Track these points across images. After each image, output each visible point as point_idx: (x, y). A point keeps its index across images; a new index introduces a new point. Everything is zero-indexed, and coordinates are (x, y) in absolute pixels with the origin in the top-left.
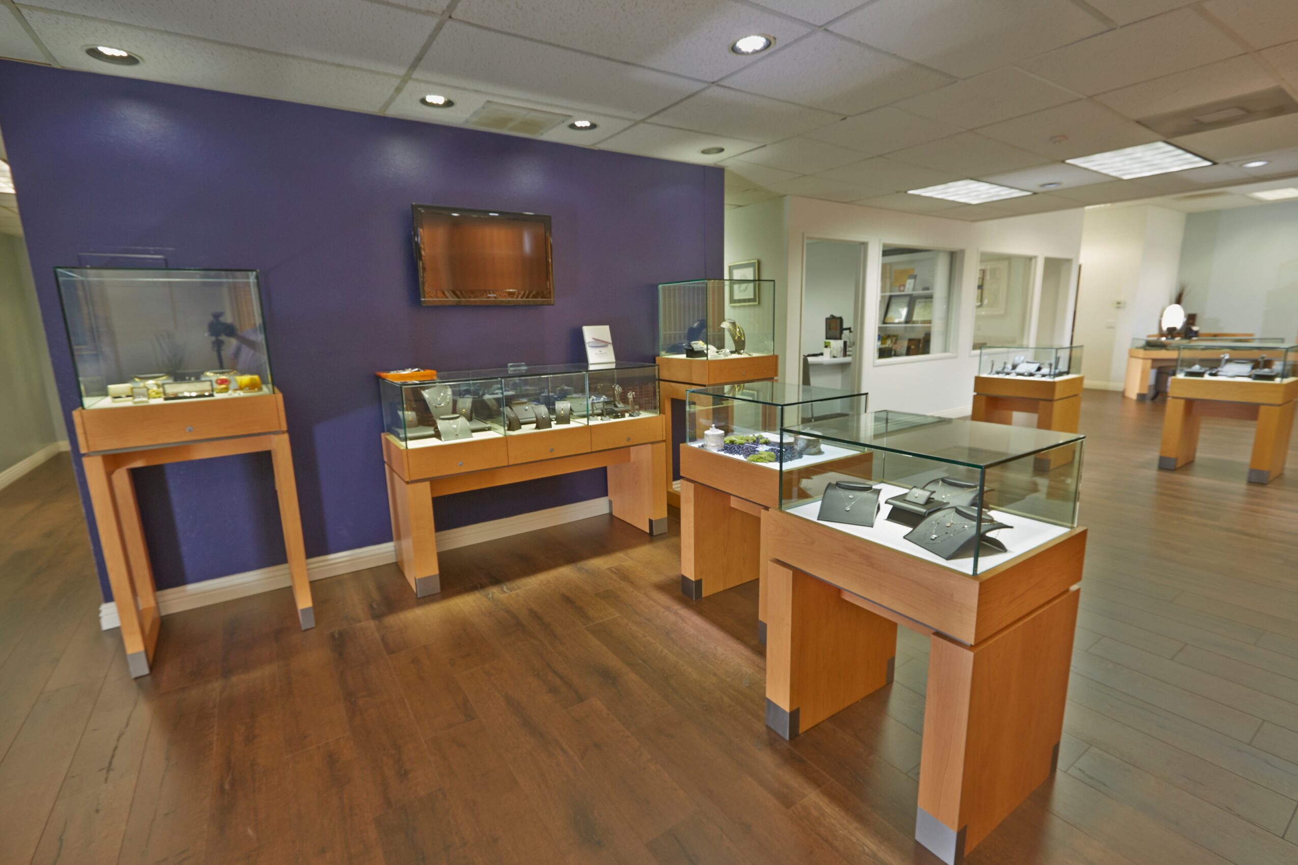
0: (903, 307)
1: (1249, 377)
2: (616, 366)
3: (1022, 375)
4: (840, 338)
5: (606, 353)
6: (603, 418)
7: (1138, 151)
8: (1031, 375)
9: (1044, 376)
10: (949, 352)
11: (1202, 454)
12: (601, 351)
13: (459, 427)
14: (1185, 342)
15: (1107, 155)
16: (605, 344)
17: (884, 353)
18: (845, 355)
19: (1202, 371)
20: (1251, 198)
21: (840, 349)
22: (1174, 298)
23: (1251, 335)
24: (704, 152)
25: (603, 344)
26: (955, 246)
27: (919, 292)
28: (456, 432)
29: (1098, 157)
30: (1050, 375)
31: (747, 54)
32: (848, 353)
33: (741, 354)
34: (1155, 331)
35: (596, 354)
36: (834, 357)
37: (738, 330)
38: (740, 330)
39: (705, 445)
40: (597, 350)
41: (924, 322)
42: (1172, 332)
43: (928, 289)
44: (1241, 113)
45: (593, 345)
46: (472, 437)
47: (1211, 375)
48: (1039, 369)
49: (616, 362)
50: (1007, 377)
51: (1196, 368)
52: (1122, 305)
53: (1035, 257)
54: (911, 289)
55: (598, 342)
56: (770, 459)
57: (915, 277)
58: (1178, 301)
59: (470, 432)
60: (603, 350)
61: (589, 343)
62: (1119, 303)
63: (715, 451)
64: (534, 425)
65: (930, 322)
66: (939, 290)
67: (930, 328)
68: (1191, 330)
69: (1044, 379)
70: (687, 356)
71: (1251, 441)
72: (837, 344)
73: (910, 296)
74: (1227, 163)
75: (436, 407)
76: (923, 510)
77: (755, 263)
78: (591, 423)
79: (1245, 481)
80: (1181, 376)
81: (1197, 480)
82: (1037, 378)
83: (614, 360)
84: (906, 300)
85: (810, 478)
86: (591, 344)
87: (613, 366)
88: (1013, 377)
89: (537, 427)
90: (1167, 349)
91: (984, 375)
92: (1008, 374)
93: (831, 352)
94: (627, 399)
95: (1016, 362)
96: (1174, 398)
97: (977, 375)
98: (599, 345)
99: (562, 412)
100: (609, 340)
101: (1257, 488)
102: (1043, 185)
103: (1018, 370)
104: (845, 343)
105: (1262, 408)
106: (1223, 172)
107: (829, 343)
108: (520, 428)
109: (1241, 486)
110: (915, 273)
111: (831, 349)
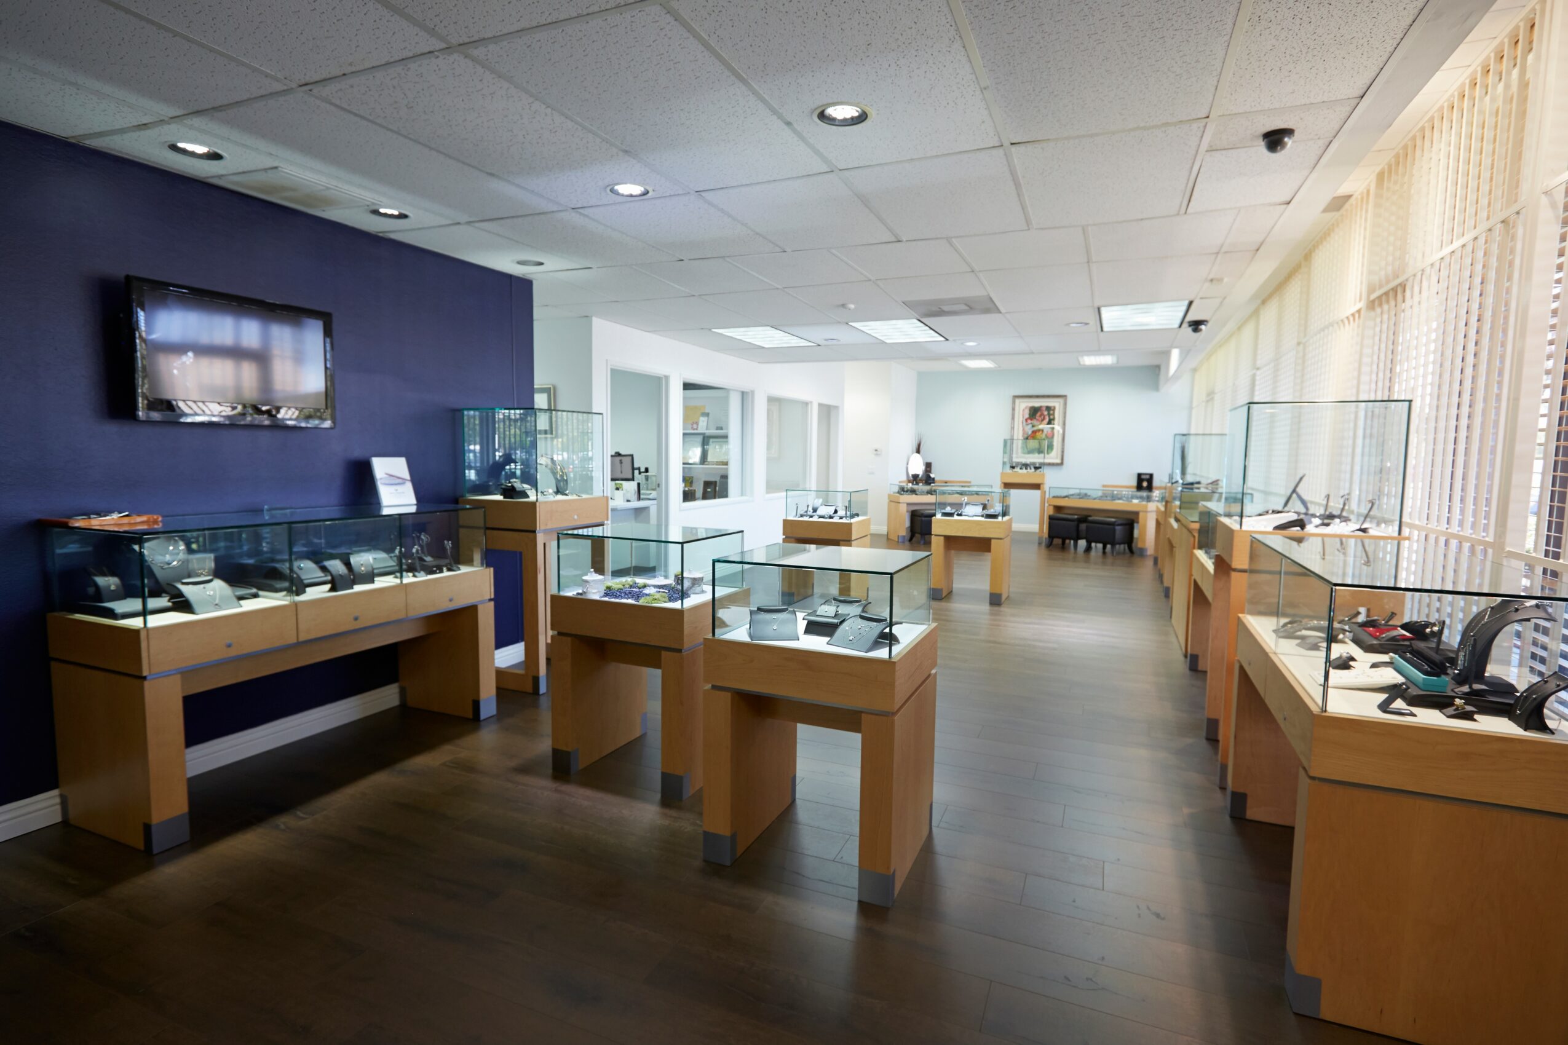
0: (697, 447)
1: (982, 516)
2: (417, 509)
3: (823, 517)
4: (633, 479)
5: (403, 493)
6: (417, 574)
7: (900, 323)
8: (831, 517)
9: (841, 518)
10: (746, 495)
11: (957, 585)
12: (397, 490)
13: (218, 593)
14: (927, 488)
15: (878, 323)
16: (402, 481)
17: (688, 496)
18: (639, 499)
19: (953, 511)
20: (962, 365)
21: (633, 492)
22: (915, 450)
23: (970, 482)
24: (519, 263)
25: (400, 481)
26: (746, 386)
27: (712, 431)
28: (215, 599)
29: (873, 324)
30: (846, 517)
31: (623, 195)
32: (642, 497)
33: (566, 495)
34: (904, 478)
35: (391, 493)
36: (628, 501)
37: (559, 467)
38: (561, 469)
39: (585, 593)
40: (393, 488)
41: (718, 463)
42: (915, 477)
43: (721, 429)
44: (967, 308)
45: (387, 482)
46: (241, 606)
47: (958, 515)
48: (836, 512)
49: (416, 505)
50: (811, 519)
51: (948, 509)
52: (879, 453)
53: (811, 402)
54: (705, 428)
55: (392, 478)
56: (663, 599)
57: (707, 415)
58: (918, 451)
59: (235, 600)
60: (400, 488)
61: (381, 479)
62: (876, 450)
63: (596, 597)
64: (328, 587)
65: (726, 464)
66: (734, 430)
67: (727, 469)
68: (930, 477)
69: (841, 521)
70: (504, 498)
71: (988, 572)
72: (630, 486)
73: (703, 434)
74: (954, 340)
75: (162, 568)
76: (835, 621)
77: (550, 388)
78: (406, 581)
79: (988, 604)
80: (939, 516)
81: (957, 606)
82: (836, 520)
83: (415, 502)
84: (700, 439)
85: (729, 608)
86: (383, 481)
87: (413, 509)
88: (815, 519)
89: (333, 589)
90: (916, 494)
91: (790, 518)
92: (811, 517)
93: (624, 494)
94: (444, 549)
95: (815, 506)
96: (936, 535)
97: (785, 518)
98: (393, 482)
99: (363, 569)
100: (407, 476)
101: (996, 608)
102: (826, 340)
103: (819, 512)
104: (639, 484)
105: (993, 541)
106: (950, 347)
107: (621, 484)
108: (304, 592)
109: (985, 607)
110: (707, 411)
111: (624, 491)
